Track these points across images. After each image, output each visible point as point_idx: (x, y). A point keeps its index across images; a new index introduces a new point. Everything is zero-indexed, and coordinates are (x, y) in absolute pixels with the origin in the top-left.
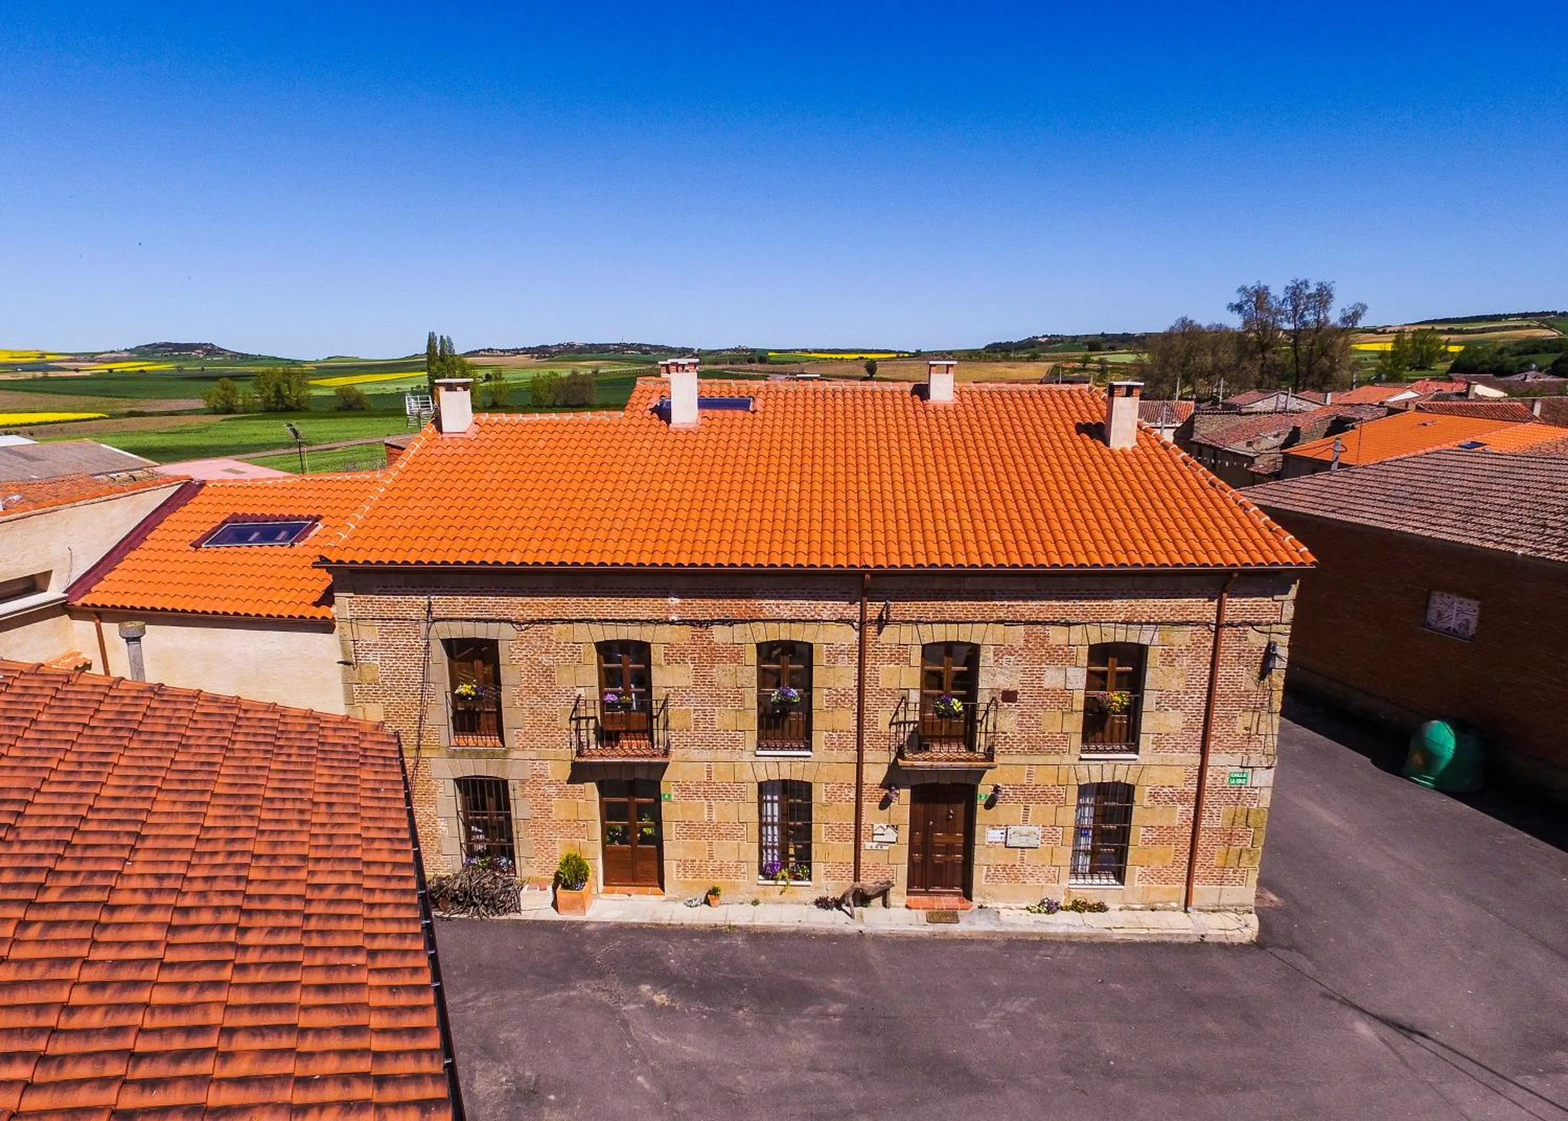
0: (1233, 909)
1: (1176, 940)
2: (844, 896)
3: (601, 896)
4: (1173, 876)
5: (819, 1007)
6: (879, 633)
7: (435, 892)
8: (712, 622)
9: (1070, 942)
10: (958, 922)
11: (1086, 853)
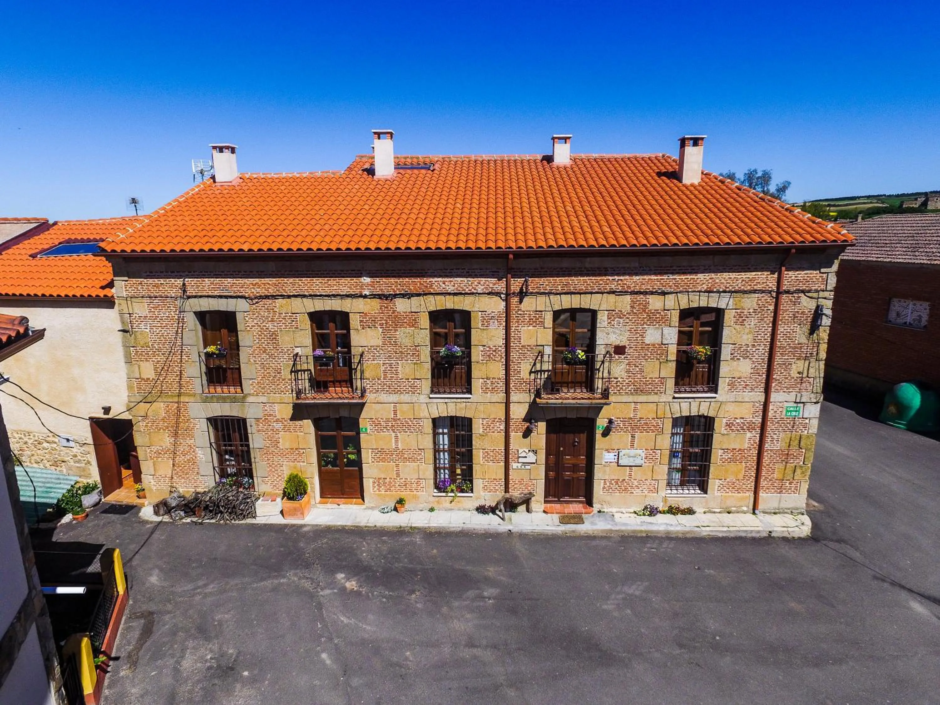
0: (789, 511)
1: (749, 535)
2: (497, 504)
3: (318, 505)
4: (744, 486)
5: (477, 591)
6: (521, 302)
7: (192, 503)
8: (395, 296)
9: (669, 538)
10: (583, 523)
11: (678, 470)
